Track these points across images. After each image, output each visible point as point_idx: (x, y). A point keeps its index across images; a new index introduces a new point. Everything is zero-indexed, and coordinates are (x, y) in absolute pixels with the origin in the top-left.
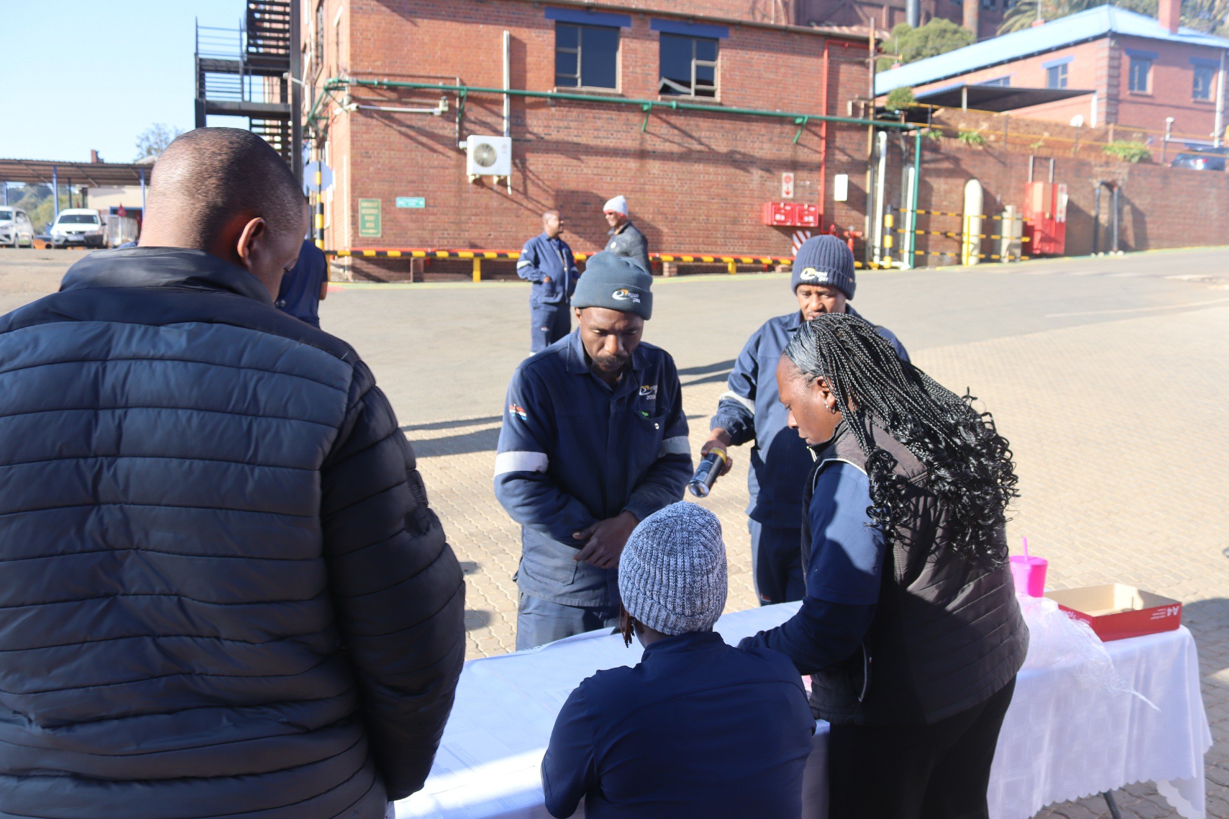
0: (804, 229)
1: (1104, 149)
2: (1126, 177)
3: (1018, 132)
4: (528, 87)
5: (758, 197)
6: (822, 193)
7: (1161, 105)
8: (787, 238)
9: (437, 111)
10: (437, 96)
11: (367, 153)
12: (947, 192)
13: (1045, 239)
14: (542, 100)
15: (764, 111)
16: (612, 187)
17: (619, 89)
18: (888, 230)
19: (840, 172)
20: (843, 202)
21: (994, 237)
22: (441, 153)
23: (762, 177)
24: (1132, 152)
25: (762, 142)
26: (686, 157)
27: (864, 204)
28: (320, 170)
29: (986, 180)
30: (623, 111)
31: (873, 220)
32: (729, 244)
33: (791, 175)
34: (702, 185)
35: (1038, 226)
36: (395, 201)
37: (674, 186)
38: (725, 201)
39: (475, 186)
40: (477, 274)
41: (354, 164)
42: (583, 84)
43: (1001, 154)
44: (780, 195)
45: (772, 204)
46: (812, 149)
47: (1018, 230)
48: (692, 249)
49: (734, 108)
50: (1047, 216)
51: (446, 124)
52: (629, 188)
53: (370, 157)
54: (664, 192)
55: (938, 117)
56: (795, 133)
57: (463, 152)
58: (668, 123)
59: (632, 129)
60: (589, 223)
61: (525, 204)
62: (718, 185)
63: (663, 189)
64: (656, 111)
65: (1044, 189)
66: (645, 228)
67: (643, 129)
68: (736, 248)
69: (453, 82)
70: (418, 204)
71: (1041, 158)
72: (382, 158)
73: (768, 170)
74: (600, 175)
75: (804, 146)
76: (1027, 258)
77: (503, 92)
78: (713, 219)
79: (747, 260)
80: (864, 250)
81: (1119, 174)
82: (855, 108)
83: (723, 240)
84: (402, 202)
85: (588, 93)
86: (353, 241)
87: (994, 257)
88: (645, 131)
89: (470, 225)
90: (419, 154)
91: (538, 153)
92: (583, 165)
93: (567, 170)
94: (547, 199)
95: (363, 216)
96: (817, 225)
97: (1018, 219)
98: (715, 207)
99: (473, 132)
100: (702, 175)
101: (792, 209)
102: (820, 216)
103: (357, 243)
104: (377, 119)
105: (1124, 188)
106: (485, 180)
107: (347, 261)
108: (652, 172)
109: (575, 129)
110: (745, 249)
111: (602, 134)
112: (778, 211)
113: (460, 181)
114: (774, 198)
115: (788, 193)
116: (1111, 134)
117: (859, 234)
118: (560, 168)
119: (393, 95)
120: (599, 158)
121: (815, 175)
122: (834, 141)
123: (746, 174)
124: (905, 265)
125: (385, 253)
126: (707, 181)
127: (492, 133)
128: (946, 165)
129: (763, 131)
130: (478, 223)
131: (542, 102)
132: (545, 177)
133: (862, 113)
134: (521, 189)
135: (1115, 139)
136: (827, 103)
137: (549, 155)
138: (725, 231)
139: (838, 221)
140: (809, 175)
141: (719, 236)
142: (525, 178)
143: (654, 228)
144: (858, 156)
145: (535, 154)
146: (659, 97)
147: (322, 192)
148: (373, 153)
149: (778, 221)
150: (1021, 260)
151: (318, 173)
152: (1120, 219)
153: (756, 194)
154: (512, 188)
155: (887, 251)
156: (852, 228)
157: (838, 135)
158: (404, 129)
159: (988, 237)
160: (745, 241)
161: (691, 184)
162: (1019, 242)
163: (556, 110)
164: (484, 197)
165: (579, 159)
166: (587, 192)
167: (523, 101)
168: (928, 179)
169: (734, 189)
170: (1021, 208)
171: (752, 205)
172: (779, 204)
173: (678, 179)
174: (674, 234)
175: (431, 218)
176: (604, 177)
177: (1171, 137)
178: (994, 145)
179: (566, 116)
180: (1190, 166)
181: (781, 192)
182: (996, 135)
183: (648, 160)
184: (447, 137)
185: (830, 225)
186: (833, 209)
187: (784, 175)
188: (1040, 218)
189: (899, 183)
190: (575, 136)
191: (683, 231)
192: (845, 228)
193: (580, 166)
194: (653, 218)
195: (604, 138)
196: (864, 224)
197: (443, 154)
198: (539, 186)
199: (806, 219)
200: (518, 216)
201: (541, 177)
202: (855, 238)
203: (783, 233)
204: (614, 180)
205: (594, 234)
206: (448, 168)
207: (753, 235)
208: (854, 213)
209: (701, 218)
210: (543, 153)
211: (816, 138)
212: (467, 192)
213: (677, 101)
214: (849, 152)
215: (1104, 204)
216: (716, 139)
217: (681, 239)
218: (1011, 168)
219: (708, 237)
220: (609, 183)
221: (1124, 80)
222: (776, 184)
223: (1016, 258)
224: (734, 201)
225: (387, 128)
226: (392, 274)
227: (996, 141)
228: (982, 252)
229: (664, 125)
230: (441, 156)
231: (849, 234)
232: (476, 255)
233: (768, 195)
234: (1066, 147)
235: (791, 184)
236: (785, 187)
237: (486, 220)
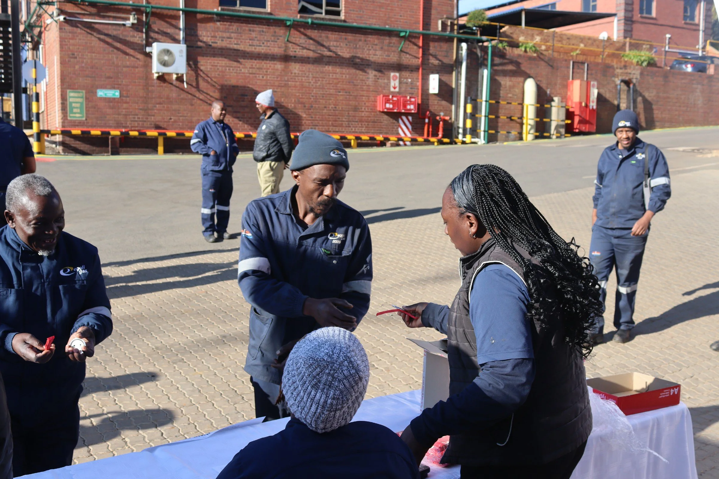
0: (407, 114)
1: (623, 56)
2: (639, 77)
3: (562, 44)
4: (199, 6)
5: (372, 91)
6: (420, 88)
7: (662, 25)
8: (394, 121)
9: (129, 23)
10: (128, 12)
11: (73, 54)
12: (511, 87)
13: (582, 121)
14: (210, 16)
15: (377, 27)
16: (264, 83)
17: (268, 9)
18: (469, 115)
19: (433, 73)
20: (435, 94)
21: (545, 120)
22: (131, 55)
23: (375, 76)
24: (643, 59)
25: (376, 50)
26: (319, 60)
27: (451, 96)
28: (35, 67)
29: (539, 79)
30: (272, 26)
31: (458, 107)
32: (352, 126)
33: (397, 74)
34: (331, 82)
35: (577, 112)
36: (96, 92)
37: (310, 83)
38: (348, 94)
39: (158, 82)
40: (161, 149)
41: (63, 63)
42: (241, 5)
43: (550, 59)
44: (389, 90)
45: (383, 96)
46: (412, 56)
47: (563, 115)
48: (324, 130)
49: (355, 24)
50: (583, 104)
51: (136, 34)
52: (277, 84)
53: (76, 58)
54: (302, 87)
55: (504, 32)
56: (400, 44)
57: (149, 55)
58: (305, 35)
59: (278, 39)
60: (247, 110)
61: (197, 96)
62: (343, 82)
63: (302, 85)
64: (296, 26)
65: (581, 85)
66: (289, 114)
67: (286, 40)
68: (357, 128)
70: (114, 94)
71: (578, 62)
72: (85, 59)
73: (380, 71)
74: (255, 74)
75: (407, 53)
76: (569, 135)
77: (180, 10)
78: (340, 107)
79: (365, 137)
80: (451, 130)
81: (634, 74)
82: (444, 25)
83: (347, 123)
84: (101, 93)
85: (245, 11)
86: (63, 123)
87: (545, 134)
88: (288, 41)
89: (155, 111)
90: (115, 56)
91: (207, 56)
92: (241, 66)
93: (229, 70)
94: (215, 92)
95: (71, 103)
96: (416, 111)
97: (562, 107)
98: (341, 98)
99: (156, 40)
100: (331, 75)
101: (398, 99)
102: (418, 104)
103: (66, 124)
104: (81, 28)
105: (637, 84)
106: (166, 77)
107: (58, 138)
108: (294, 72)
109: (235, 39)
110: (363, 130)
111: (256, 42)
112: (387, 101)
113: (147, 77)
114: (384, 91)
115: (395, 88)
116: (627, 45)
117: (447, 118)
118: (224, 68)
119: (93, 10)
120: (254, 61)
121: (415, 75)
122: (429, 50)
123: (364, 74)
124: (481, 141)
125: (89, 132)
126: (335, 79)
127: (171, 41)
128: (510, 67)
129: (376, 42)
130: (161, 110)
131: (210, 17)
132: (213, 75)
133: (449, 28)
134: (194, 84)
135: (630, 50)
136: (423, 21)
137: (216, 58)
138: (349, 116)
139: (432, 108)
140: (410, 75)
141: (344, 120)
142: (197, 75)
143: (295, 114)
144: (446, 61)
145: (205, 58)
146: (299, 16)
147: (37, 85)
148: (78, 55)
149: (388, 109)
150: (565, 137)
151: (34, 70)
152: (635, 107)
153: (372, 88)
154: (187, 84)
155: (468, 130)
156: (442, 114)
157: (432, 44)
158: (102, 37)
159: (541, 119)
160: (363, 123)
161: (323, 81)
162: (563, 123)
163: (221, 24)
164: (166, 90)
165: (238, 62)
166: (245, 87)
167: (196, 17)
168: (498, 78)
169: (355, 85)
170: (565, 99)
171: (369, 96)
172: (389, 96)
174: (310, 119)
175: (125, 105)
176: (257, 76)
177: (669, 48)
178: (545, 53)
179: (228, 29)
180: (683, 69)
181: (390, 87)
182: (546, 46)
183: (290, 63)
184: (136, 43)
185: (426, 112)
186: (428, 99)
187: (392, 74)
188: (578, 106)
189: (477, 80)
190: (235, 44)
191: (317, 117)
192: (437, 114)
193: (239, 67)
194: (295, 106)
195: (257, 46)
196: (451, 111)
197: (134, 57)
198: (208, 82)
199: (408, 107)
200: (192, 105)
201: (209, 75)
202: (445, 121)
203: (391, 118)
204: (265, 78)
205: (249, 118)
206: (137, 67)
207: (369, 119)
208: (444, 103)
209: (330, 107)
210: (211, 57)
211: (415, 47)
213: (312, 18)
214: (440, 58)
215: (624, 96)
216: (341, 47)
217: (316, 122)
218: (557, 69)
219: (336, 121)
220: (261, 80)
221: (636, 7)
222: (386, 81)
223: (561, 135)
224: (355, 94)
225: (89, 36)
226: (94, 148)
227: (546, 50)
228: (537, 131)
229: (303, 37)
230: (132, 58)
231: (440, 118)
232: (160, 134)
233: (380, 89)
234: (596, 55)
235: (397, 81)
236: (392, 84)
237: (168, 107)
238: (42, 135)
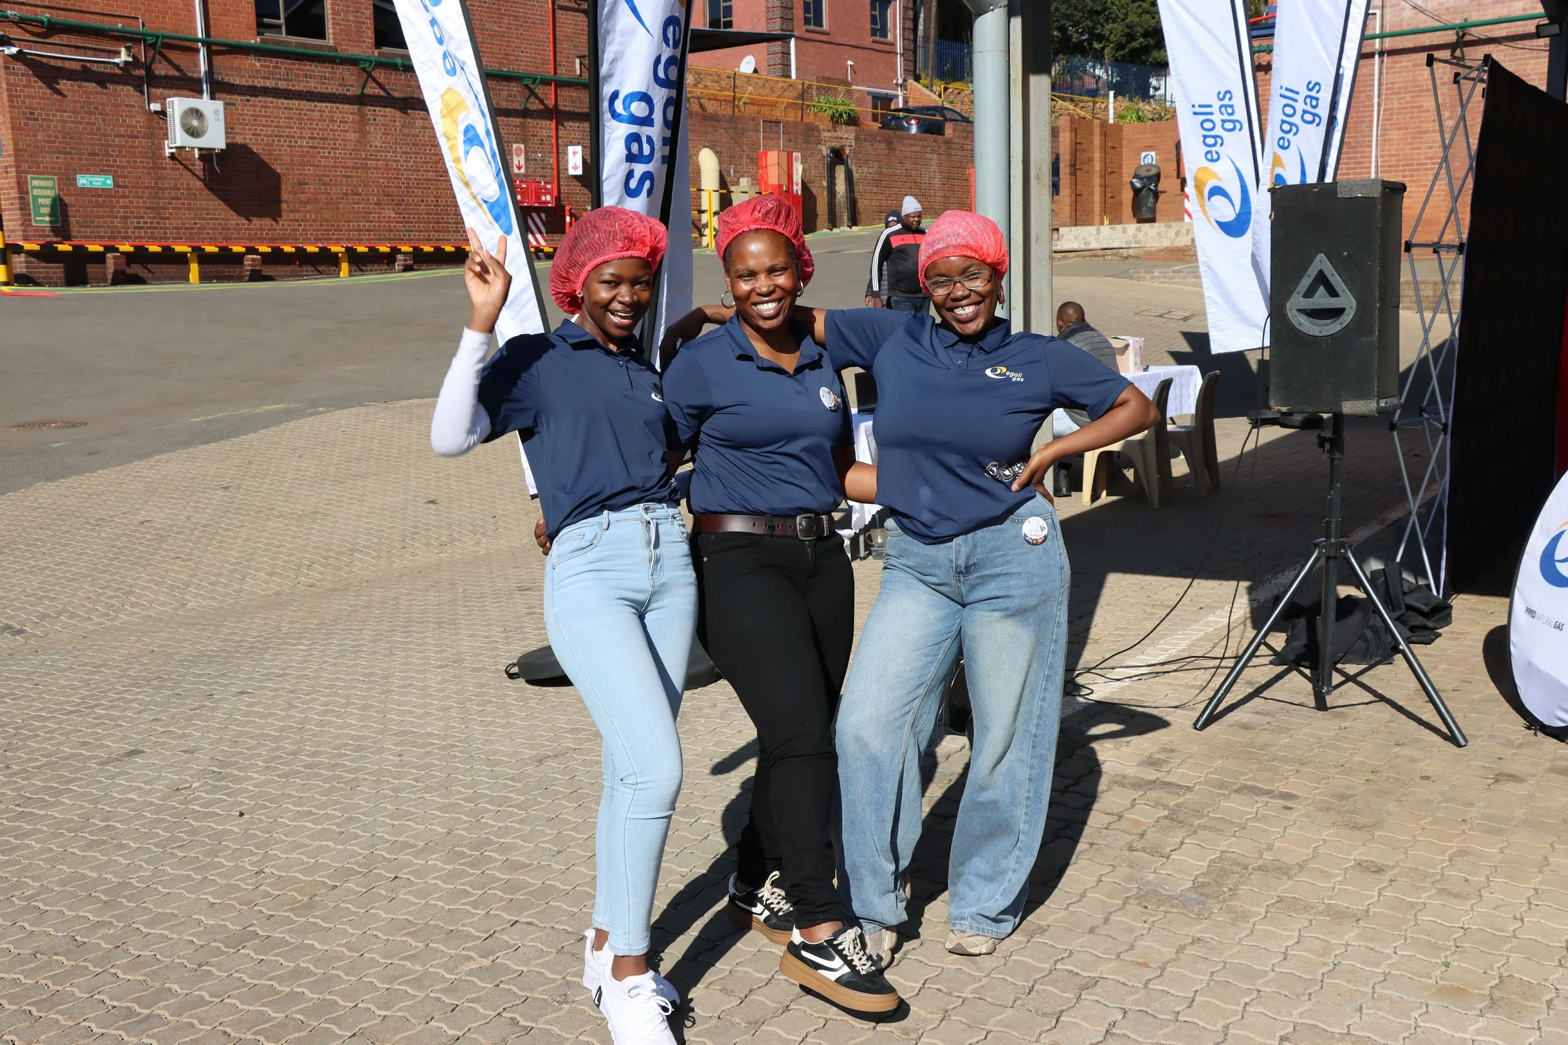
0: (538, 211)
6: (555, 167)
7: (839, 44)
9: (120, 62)
10: (117, 42)
11: (34, 115)
16: (331, 162)
17: (330, 41)
19: (572, 143)
20: (576, 177)
24: (840, 110)
29: (721, 148)
30: (337, 68)
33: (522, 146)
34: (428, 160)
36: (75, 179)
37: (399, 161)
39: (172, 161)
40: (194, 273)
41: (16, 128)
42: (288, 33)
44: (512, 171)
48: (427, 237)
50: (784, 187)
52: (350, 163)
53: (37, 119)
54: (387, 168)
56: (525, 97)
57: (161, 116)
59: (348, 90)
60: (309, 207)
63: (387, 165)
64: (374, 69)
65: (778, 158)
66: (371, 212)
67: (360, 91)
69: (133, 22)
70: (104, 183)
72: (52, 121)
74: (316, 147)
77: (199, 41)
78: (442, 201)
82: (583, 66)
84: (83, 181)
85: (296, 44)
86: (25, 231)
88: (363, 93)
89: (170, 210)
91: (244, 119)
92: (296, 136)
93: (279, 141)
95: (35, 198)
96: (551, 205)
101: (528, 187)
102: (555, 194)
103: (30, 234)
105: (853, 156)
106: (183, 155)
108: (374, 144)
109: (285, 89)
113: (154, 154)
115: (519, 168)
118: (270, 139)
120: (314, 126)
121: (546, 147)
122: (564, 106)
127: (190, 93)
130: (179, 209)
132: (255, 150)
134: (227, 165)
136: (553, 60)
137: (258, 122)
139: (573, 200)
140: (540, 148)
141: (450, 220)
145: (241, 121)
146: (376, 52)
148: (40, 115)
157: (568, 98)
161: (416, 158)
163: (261, 65)
164: (184, 175)
167: (217, 49)
170: (755, 179)
173: (403, 153)
174: (402, 220)
175: (122, 202)
176: (321, 151)
179: (273, 73)
181: (512, 167)
183: (368, 129)
184: (133, 96)
185: (566, 206)
186: (568, 186)
187: (515, 146)
190: (285, 99)
191: (411, 216)
193: (293, 137)
194: (378, 200)
195: (318, 101)
199: (543, 198)
200: (226, 200)
204: (332, 154)
205: (314, 221)
206: (137, 137)
210: (250, 120)
212: (165, 169)
217: (410, 225)
218: (743, 134)
219: (438, 222)
220: (327, 157)
221: (799, 13)
230: (128, 122)
232: (195, 249)
234: (773, 105)
235: (523, 156)
236: (516, 162)
237: (189, 204)
238: (8, 253)
